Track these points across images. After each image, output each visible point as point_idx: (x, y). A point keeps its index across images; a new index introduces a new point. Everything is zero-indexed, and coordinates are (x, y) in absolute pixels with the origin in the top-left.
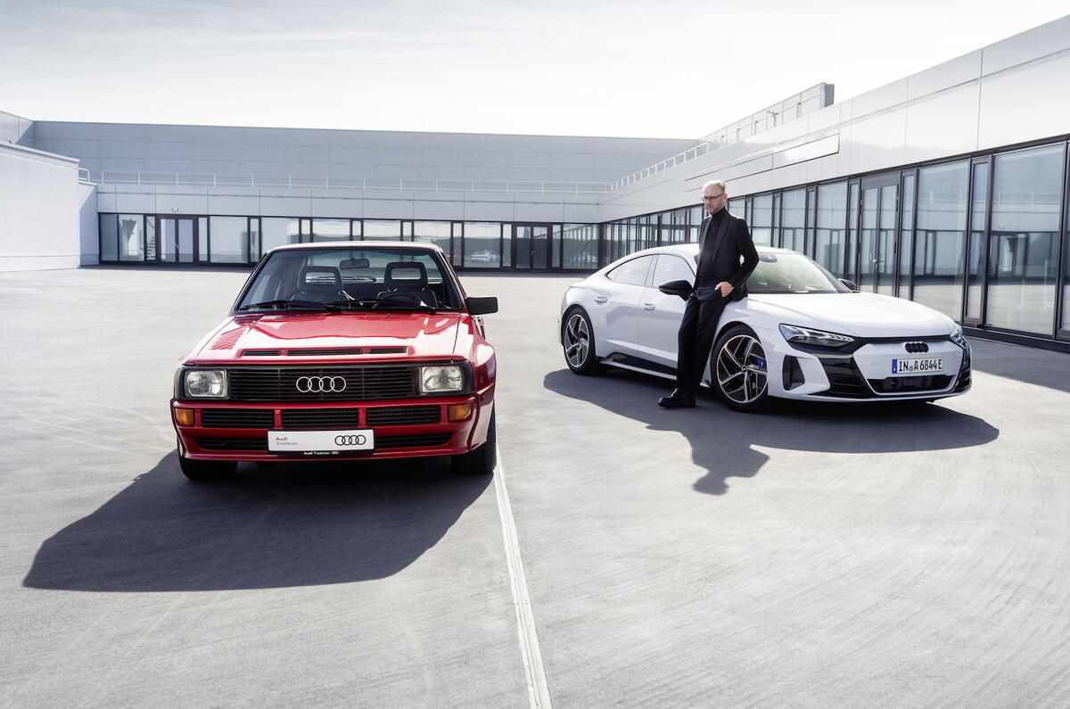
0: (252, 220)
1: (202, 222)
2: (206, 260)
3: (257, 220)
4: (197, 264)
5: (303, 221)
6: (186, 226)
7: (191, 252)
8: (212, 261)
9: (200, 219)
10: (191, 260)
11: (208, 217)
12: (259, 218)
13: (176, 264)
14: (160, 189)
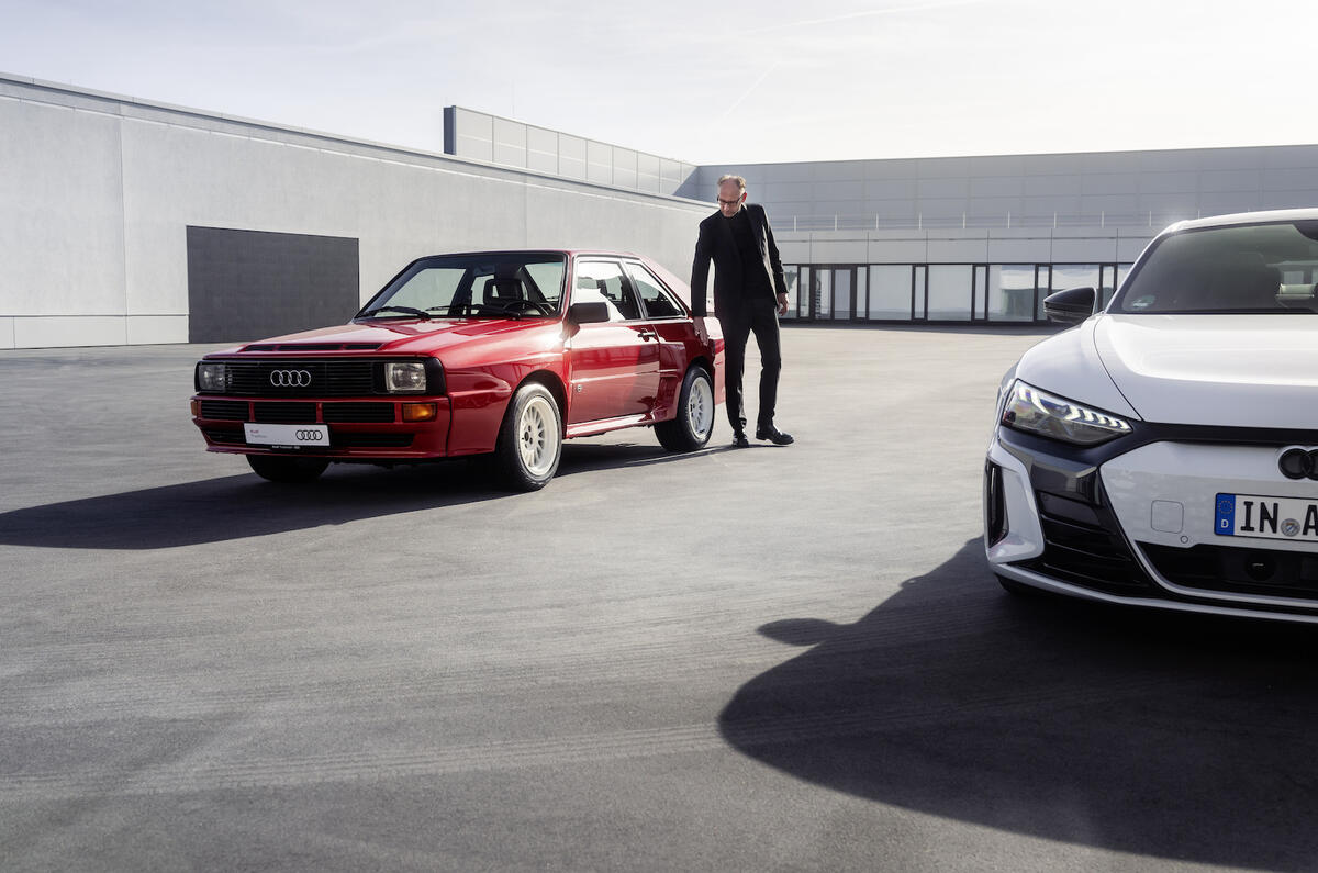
0: (918, 269)
1: (861, 272)
2: (864, 316)
3: (923, 269)
4: (855, 321)
5: (978, 268)
6: (843, 277)
7: (848, 308)
8: (871, 317)
9: (859, 268)
10: (848, 317)
11: (867, 265)
12: (926, 265)
13: (831, 322)
14: (820, 235)
